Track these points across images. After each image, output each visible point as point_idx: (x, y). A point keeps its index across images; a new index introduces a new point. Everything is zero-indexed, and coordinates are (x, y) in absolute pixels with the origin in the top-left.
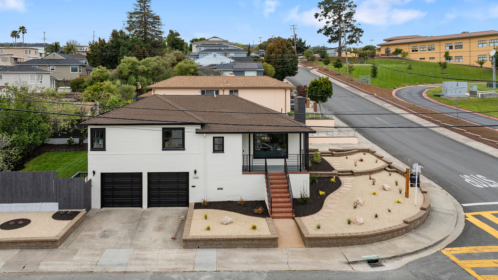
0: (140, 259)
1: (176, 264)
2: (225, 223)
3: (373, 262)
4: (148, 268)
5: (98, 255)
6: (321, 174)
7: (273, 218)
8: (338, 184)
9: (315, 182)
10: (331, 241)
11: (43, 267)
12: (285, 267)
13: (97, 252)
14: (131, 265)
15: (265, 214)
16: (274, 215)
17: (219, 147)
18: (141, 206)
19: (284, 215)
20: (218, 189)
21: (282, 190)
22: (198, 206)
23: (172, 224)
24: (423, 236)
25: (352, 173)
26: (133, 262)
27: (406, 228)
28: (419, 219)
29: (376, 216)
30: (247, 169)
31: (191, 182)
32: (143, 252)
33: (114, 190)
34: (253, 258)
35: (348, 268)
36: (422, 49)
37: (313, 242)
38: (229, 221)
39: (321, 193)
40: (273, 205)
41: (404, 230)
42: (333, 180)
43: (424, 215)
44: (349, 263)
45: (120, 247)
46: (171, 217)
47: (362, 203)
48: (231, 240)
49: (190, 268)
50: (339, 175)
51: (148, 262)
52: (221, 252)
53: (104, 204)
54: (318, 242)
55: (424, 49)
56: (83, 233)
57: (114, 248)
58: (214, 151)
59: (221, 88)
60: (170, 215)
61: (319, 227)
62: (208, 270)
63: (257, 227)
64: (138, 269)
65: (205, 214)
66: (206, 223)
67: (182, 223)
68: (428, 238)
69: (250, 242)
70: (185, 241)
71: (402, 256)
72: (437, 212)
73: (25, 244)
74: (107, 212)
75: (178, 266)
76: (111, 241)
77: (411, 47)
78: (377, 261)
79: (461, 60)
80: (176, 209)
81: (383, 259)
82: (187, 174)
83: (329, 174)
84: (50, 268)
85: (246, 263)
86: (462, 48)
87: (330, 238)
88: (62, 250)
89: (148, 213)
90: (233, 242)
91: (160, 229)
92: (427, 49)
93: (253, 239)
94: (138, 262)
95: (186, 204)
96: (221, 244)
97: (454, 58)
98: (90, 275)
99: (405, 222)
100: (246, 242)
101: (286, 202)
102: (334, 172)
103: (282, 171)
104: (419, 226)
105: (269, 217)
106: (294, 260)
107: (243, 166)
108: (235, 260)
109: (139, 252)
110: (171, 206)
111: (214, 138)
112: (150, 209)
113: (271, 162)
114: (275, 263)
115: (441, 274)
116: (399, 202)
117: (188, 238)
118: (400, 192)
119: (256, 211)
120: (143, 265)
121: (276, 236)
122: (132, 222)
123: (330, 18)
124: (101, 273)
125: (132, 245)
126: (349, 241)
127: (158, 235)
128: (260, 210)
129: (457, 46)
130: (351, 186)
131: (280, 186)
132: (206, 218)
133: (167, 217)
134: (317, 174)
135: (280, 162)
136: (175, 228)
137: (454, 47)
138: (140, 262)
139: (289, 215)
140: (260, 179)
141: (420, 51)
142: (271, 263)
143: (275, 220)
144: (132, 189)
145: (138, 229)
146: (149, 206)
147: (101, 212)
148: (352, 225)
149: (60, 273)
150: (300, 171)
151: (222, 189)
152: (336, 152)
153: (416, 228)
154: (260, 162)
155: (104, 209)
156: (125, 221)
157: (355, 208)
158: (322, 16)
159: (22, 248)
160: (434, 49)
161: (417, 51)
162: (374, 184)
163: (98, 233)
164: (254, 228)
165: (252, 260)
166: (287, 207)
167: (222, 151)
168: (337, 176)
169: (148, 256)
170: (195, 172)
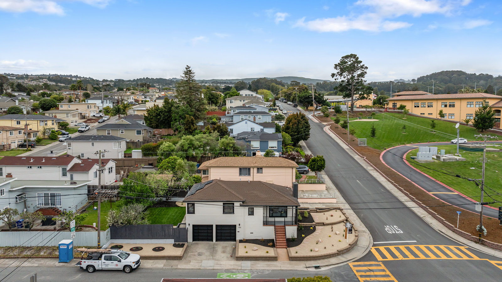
0: (218, 264)
1: (234, 267)
2: (254, 250)
3: (317, 267)
4: (222, 268)
5: (200, 263)
6: (306, 225)
7: (277, 248)
8: (314, 230)
9: (302, 230)
10: (301, 259)
11: (179, 267)
12: (279, 268)
13: (199, 261)
14: (215, 266)
15: (273, 246)
16: (277, 246)
17: (251, 213)
18: (212, 241)
19: (282, 246)
20: (251, 233)
21: (282, 235)
22: (241, 241)
23: (229, 250)
24: (344, 257)
25: (323, 224)
26: (216, 265)
27: (338, 253)
28: (346, 249)
29: (325, 248)
30: (266, 223)
31: (237, 229)
32: (219, 262)
33: (198, 233)
34: (266, 265)
35: (306, 269)
36: (422, 106)
37: (293, 259)
38: (256, 249)
39: (303, 236)
40: (277, 242)
41: (336, 255)
42: (312, 228)
43: (349, 248)
44: (307, 267)
45: (208, 260)
46: (228, 247)
47: (321, 241)
48: (257, 257)
49: (240, 268)
50: (316, 225)
51: (222, 266)
52: (253, 262)
53: (194, 240)
54: (295, 259)
55: (425, 106)
56: (190, 254)
57: (206, 260)
58: (249, 215)
59: (252, 167)
60: (227, 245)
61: (297, 253)
62: (247, 269)
63: (269, 252)
64: (219, 268)
65: (245, 246)
66: (246, 250)
67: (234, 250)
68: (346, 258)
69: (265, 258)
70: (237, 257)
71: (330, 265)
72: (359, 246)
73: (167, 258)
74: (197, 244)
75: (235, 267)
76: (203, 257)
77: (413, 104)
78: (319, 267)
79: (453, 117)
80: (230, 243)
81: (321, 266)
82: (235, 226)
83: (310, 225)
84: (183, 267)
85: (263, 267)
86: (454, 107)
87: (301, 257)
88: (183, 260)
89: (217, 245)
90: (258, 258)
91: (224, 252)
92: (427, 106)
93: (266, 257)
94: (218, 265)
95: (235, 240)
96: (252, 259)
97: (448, 115)
98: (200, 270)
99: (338, 251)
100: (263, 258)
101: (283, 241)
102: (314, 223)
103: (283, 225)
104: (345, 253)
105: (275, 247)
106: (283, 266)
107: (264, 221)
108: (259, 265)
109: (217, 262)
110: (227, 241)
111: (249, 208)
112: (217, 242)
113: (277, 219)
114: (275, 267)
115: (342, 272)
116: (340, 241)
117: (238, 256)
118: (343, 236)
119: (269, 244)
120: (220, 266)
121: (276, 256)
122: (210, 249)
123: (344, 77)
124: (204, 269)
125: (213, 259)
126: (309, 259)
127: (223, 255)
128: (271, 244)
129: (451, 105)
130: (320, 232)
131: (281, 232)
132: (245, 247)
133: (226, 247)
134: (304, 225)
135: (282, 219)
136: (231, 252)
137: (448, 106)
138: (219, 266)
139: (284, 246)
140: (272, 228)
141: (421, 107)
142: (273, 267)
143: (278, 249)
144: (208, 233)
145: (214, 252)
146: (216, 241)
147: (193, 244)
148: (313, 252)
149: (187, 269)
150: (292, 225)
151: (253, 233)
152: (319, 210)
153: (343, 254)
154: (272, 219)
155: (194, 242)
156: (206, 248)
157: (317, 244)
158: (338, 76)
159: (167, 259)
160: (432, 106)
161: (418, 107)
162: (332, 231)
163: (196, 254)
164: (267, 252)
165: (266, 266)
166: (284, 243)
167: (253, 214)
168: (314, 226)
169: (222, 263)
170: (239, 225)
